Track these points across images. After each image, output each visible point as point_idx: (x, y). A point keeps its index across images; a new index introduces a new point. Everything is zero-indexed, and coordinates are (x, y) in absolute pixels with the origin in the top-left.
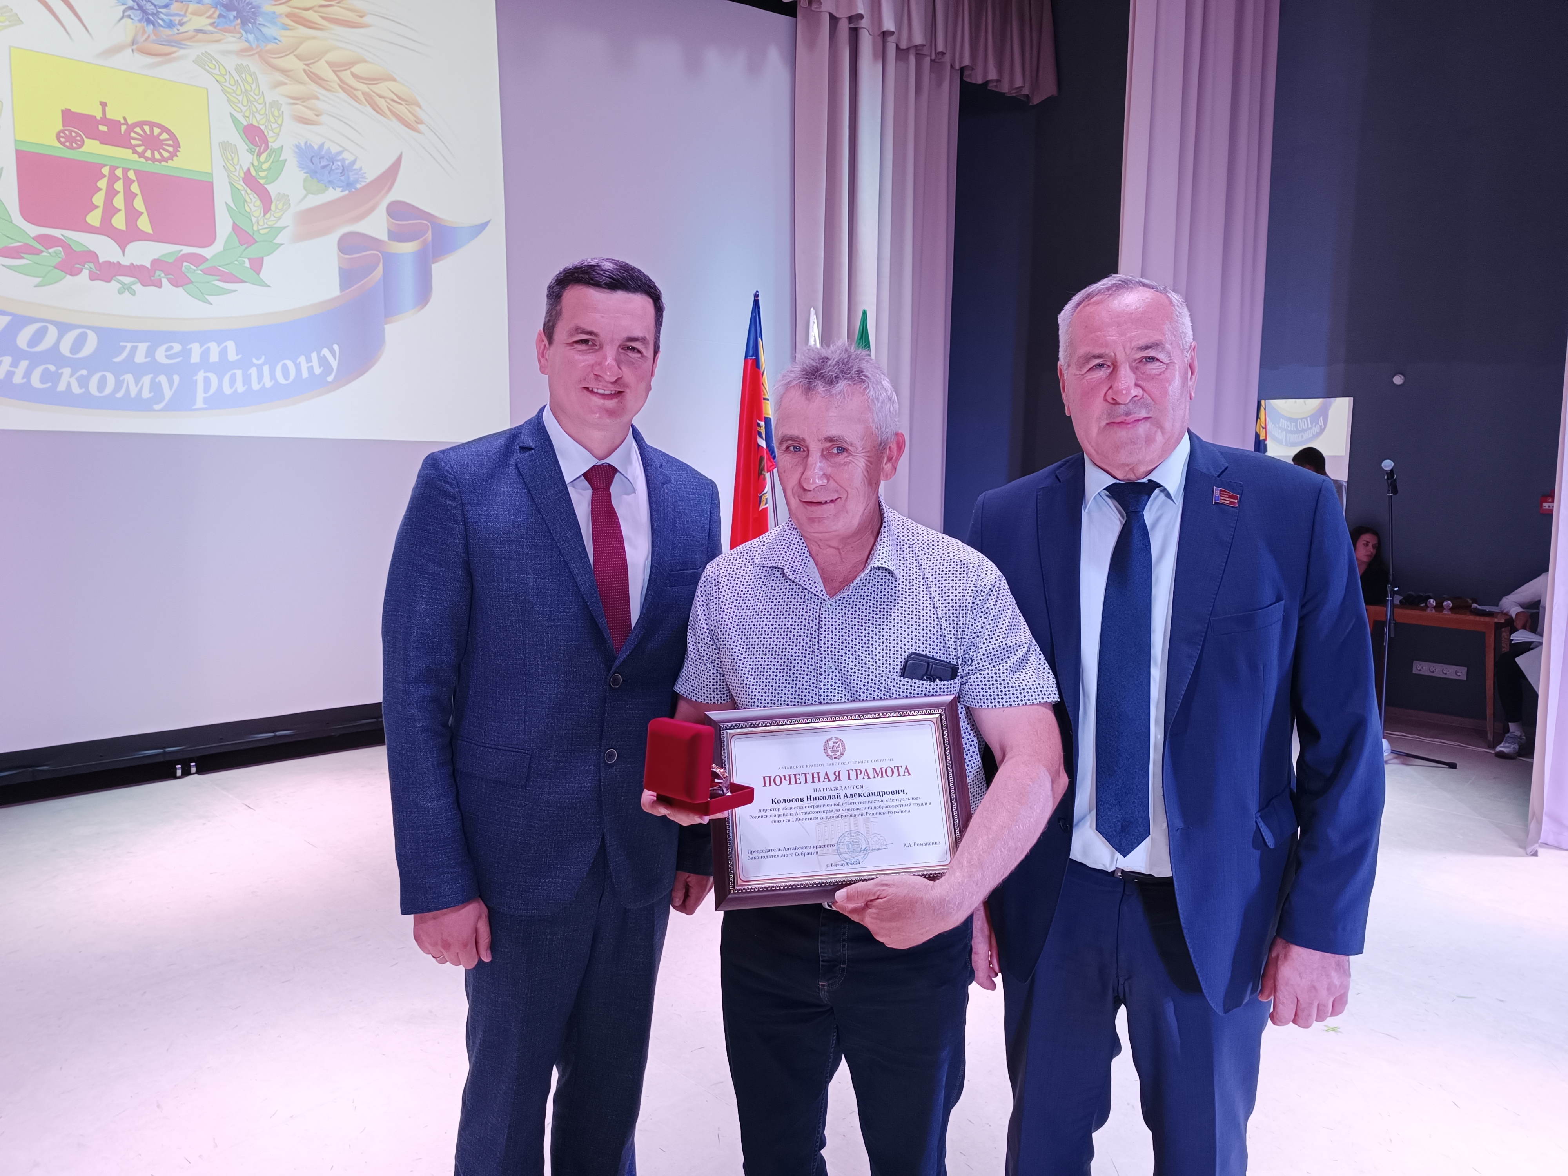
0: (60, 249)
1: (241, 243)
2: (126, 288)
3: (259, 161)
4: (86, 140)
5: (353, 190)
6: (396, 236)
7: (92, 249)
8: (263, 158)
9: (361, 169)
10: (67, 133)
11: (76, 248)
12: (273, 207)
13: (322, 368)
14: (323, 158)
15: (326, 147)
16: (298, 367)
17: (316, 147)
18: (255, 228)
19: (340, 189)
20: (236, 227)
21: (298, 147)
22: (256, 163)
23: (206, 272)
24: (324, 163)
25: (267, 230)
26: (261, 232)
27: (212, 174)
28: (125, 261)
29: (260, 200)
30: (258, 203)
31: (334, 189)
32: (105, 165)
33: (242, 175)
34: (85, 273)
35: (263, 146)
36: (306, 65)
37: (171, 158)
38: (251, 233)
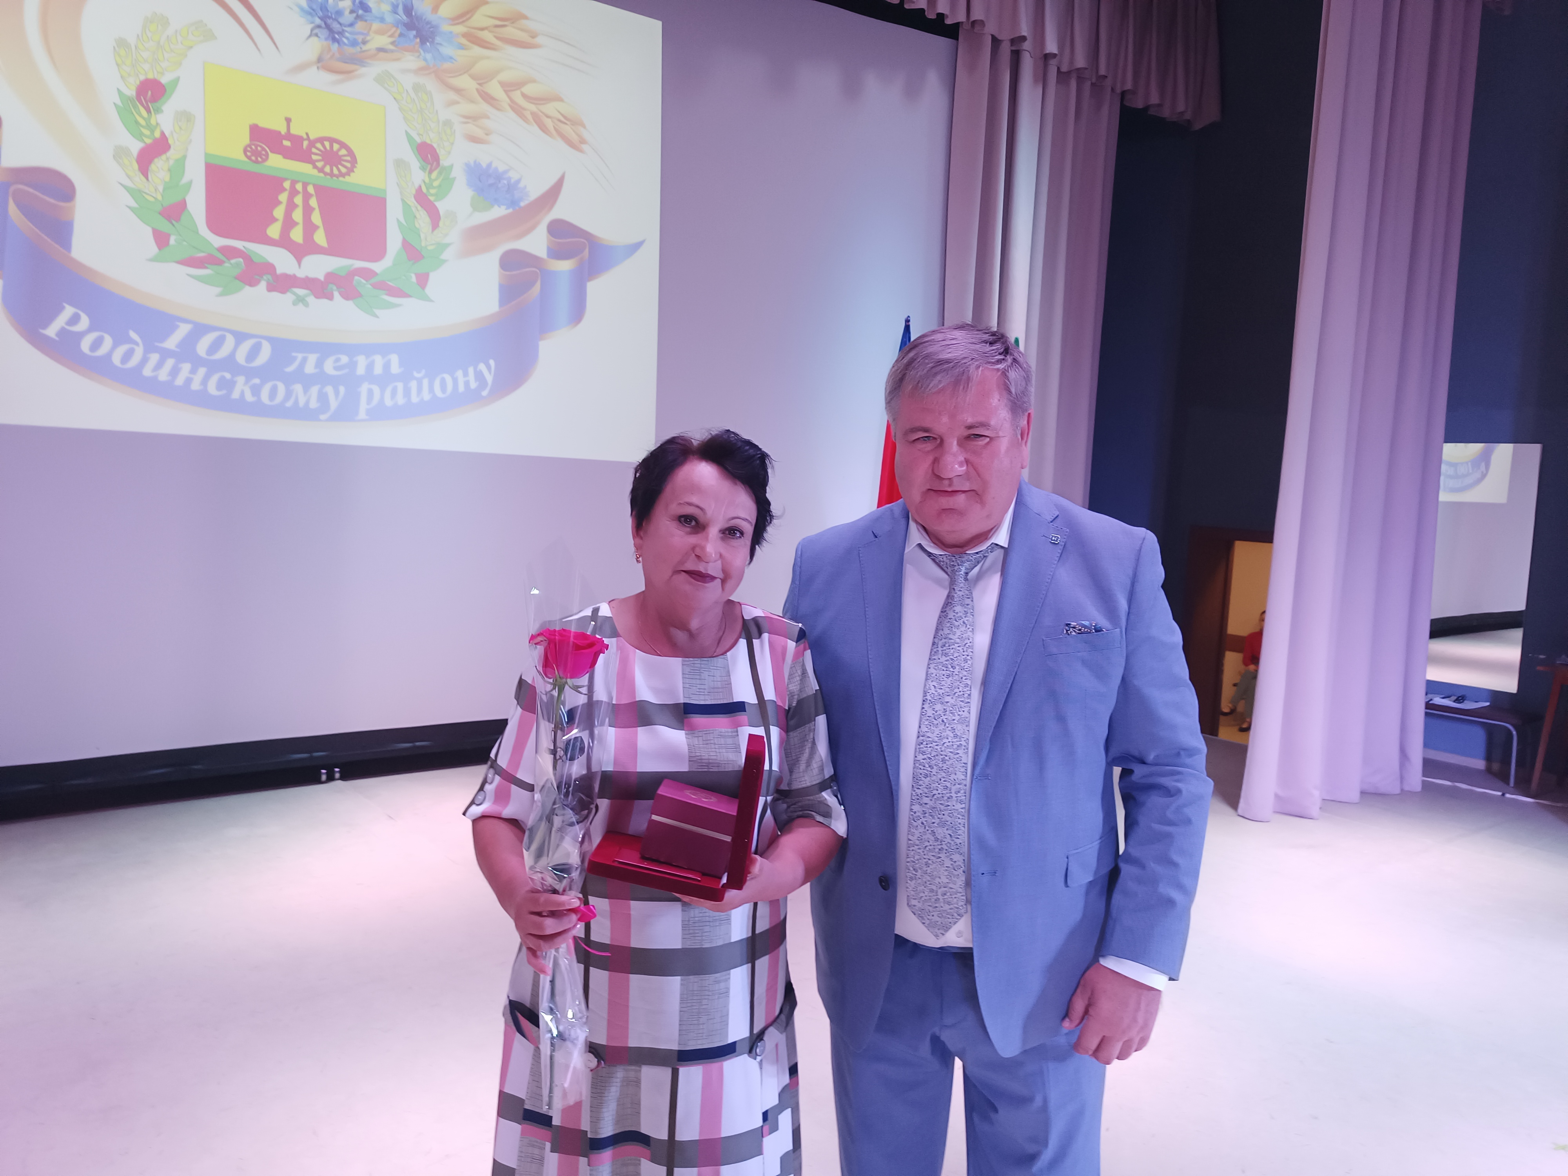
0: (241, 260)
1: (409, 259)
2: (300, 300)
3: (429, 177)
4: (271, 155)
5: (517, 208)
6: (557, 253)
7: (271, 260)
8: (434, 175)
9: (525, 187)
10: (253, 147)
11: (256, 260)
12: (441, 224)
13: (478, 383)
14: (490, 176)
15: (494, 165)
16: (455, 381)
17: (484, 165)
18: (423, 244)
19: (505, 207)
20: (406, 245)
21: (467, 165)
22: (427, 180)
23: (376, 286)
24: (491, 181)
25: (435, 246)
26: (430, 248)
27: (385, 191)
28: (301, 273)
29: (429, 217)
30: (427, 219)
31: (500, 207)
32: (285, 179)
33: (414, 192)
34: (263, 285)
35: (435, 163)
36: (480, 84)
37: (348, 174)
38: (419, 249)
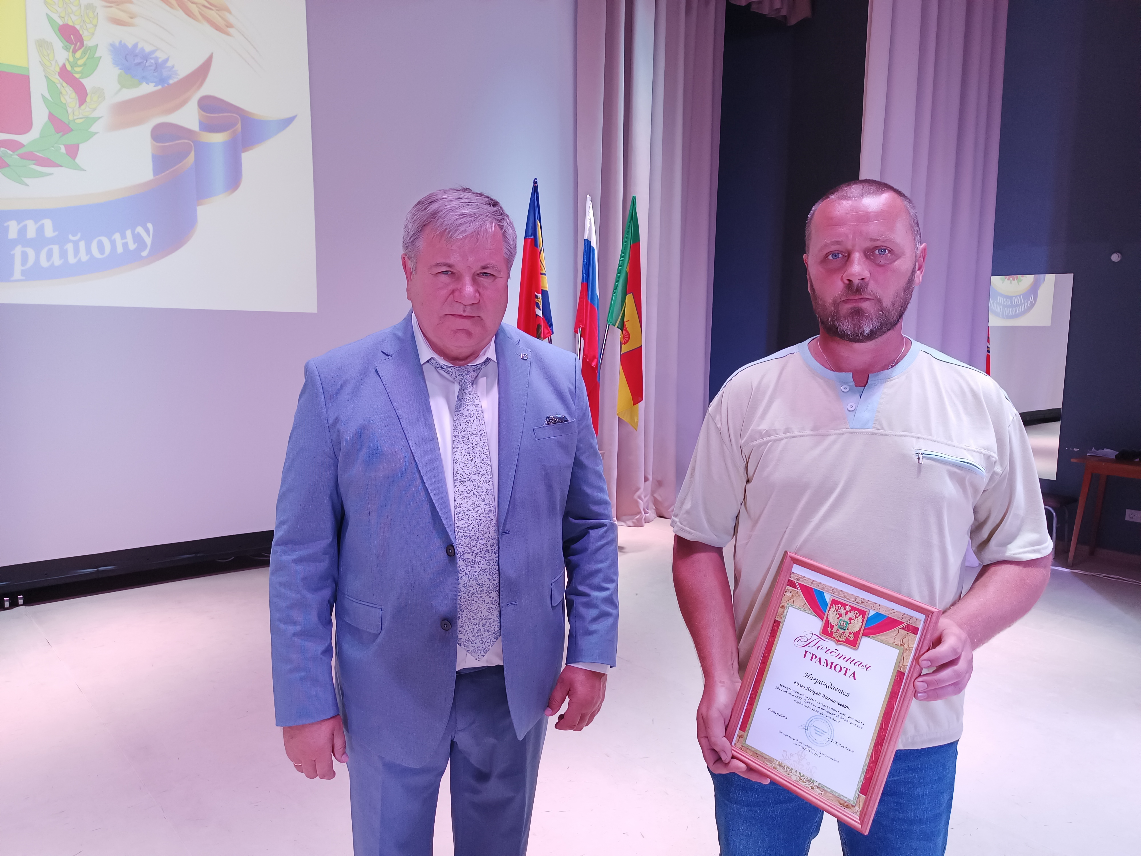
1: (57, 131)
3: (74, 57)
5: (166, 85)
6: (208, 127)
8: (78, 54)
9: (173, 67)
12: (88, 99)
13: (136, 244)
14: (136, 56)
15: (140, 46)
16: (113, 244)
17: (130, 46)
18: (71, 118)
19: (154, 84)
20: (52, 117)
21: (112, 45)
22: (71, 59)
23: (23, 156)
24: (138, 60)
25: (83, 120)
26: (77, 121)
27: (28, 69)
29: (76, 93)
30: (74, 95)
31: (149, 84)
33: (58, 70)
35: (78, 43)
38: (67, 122)
